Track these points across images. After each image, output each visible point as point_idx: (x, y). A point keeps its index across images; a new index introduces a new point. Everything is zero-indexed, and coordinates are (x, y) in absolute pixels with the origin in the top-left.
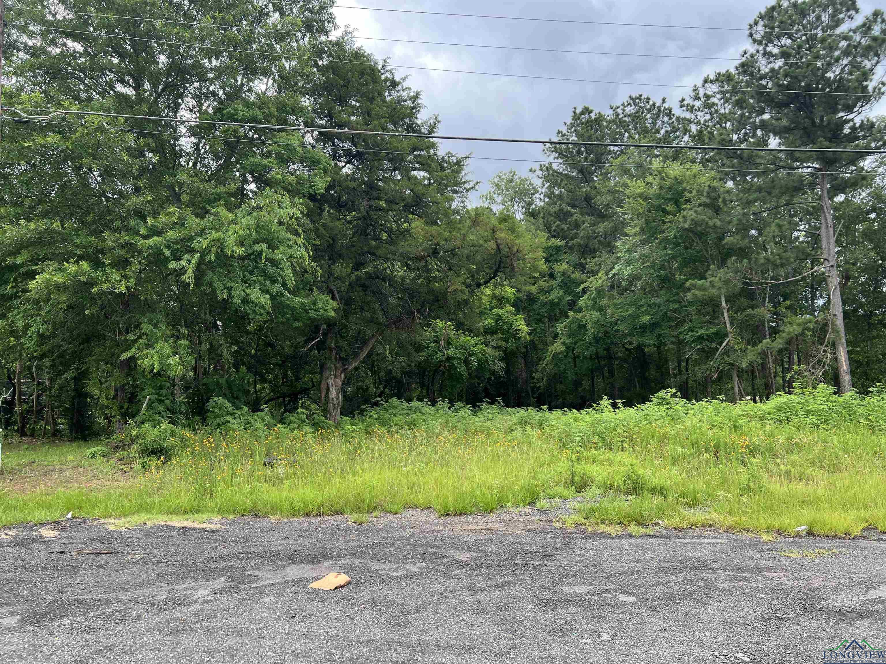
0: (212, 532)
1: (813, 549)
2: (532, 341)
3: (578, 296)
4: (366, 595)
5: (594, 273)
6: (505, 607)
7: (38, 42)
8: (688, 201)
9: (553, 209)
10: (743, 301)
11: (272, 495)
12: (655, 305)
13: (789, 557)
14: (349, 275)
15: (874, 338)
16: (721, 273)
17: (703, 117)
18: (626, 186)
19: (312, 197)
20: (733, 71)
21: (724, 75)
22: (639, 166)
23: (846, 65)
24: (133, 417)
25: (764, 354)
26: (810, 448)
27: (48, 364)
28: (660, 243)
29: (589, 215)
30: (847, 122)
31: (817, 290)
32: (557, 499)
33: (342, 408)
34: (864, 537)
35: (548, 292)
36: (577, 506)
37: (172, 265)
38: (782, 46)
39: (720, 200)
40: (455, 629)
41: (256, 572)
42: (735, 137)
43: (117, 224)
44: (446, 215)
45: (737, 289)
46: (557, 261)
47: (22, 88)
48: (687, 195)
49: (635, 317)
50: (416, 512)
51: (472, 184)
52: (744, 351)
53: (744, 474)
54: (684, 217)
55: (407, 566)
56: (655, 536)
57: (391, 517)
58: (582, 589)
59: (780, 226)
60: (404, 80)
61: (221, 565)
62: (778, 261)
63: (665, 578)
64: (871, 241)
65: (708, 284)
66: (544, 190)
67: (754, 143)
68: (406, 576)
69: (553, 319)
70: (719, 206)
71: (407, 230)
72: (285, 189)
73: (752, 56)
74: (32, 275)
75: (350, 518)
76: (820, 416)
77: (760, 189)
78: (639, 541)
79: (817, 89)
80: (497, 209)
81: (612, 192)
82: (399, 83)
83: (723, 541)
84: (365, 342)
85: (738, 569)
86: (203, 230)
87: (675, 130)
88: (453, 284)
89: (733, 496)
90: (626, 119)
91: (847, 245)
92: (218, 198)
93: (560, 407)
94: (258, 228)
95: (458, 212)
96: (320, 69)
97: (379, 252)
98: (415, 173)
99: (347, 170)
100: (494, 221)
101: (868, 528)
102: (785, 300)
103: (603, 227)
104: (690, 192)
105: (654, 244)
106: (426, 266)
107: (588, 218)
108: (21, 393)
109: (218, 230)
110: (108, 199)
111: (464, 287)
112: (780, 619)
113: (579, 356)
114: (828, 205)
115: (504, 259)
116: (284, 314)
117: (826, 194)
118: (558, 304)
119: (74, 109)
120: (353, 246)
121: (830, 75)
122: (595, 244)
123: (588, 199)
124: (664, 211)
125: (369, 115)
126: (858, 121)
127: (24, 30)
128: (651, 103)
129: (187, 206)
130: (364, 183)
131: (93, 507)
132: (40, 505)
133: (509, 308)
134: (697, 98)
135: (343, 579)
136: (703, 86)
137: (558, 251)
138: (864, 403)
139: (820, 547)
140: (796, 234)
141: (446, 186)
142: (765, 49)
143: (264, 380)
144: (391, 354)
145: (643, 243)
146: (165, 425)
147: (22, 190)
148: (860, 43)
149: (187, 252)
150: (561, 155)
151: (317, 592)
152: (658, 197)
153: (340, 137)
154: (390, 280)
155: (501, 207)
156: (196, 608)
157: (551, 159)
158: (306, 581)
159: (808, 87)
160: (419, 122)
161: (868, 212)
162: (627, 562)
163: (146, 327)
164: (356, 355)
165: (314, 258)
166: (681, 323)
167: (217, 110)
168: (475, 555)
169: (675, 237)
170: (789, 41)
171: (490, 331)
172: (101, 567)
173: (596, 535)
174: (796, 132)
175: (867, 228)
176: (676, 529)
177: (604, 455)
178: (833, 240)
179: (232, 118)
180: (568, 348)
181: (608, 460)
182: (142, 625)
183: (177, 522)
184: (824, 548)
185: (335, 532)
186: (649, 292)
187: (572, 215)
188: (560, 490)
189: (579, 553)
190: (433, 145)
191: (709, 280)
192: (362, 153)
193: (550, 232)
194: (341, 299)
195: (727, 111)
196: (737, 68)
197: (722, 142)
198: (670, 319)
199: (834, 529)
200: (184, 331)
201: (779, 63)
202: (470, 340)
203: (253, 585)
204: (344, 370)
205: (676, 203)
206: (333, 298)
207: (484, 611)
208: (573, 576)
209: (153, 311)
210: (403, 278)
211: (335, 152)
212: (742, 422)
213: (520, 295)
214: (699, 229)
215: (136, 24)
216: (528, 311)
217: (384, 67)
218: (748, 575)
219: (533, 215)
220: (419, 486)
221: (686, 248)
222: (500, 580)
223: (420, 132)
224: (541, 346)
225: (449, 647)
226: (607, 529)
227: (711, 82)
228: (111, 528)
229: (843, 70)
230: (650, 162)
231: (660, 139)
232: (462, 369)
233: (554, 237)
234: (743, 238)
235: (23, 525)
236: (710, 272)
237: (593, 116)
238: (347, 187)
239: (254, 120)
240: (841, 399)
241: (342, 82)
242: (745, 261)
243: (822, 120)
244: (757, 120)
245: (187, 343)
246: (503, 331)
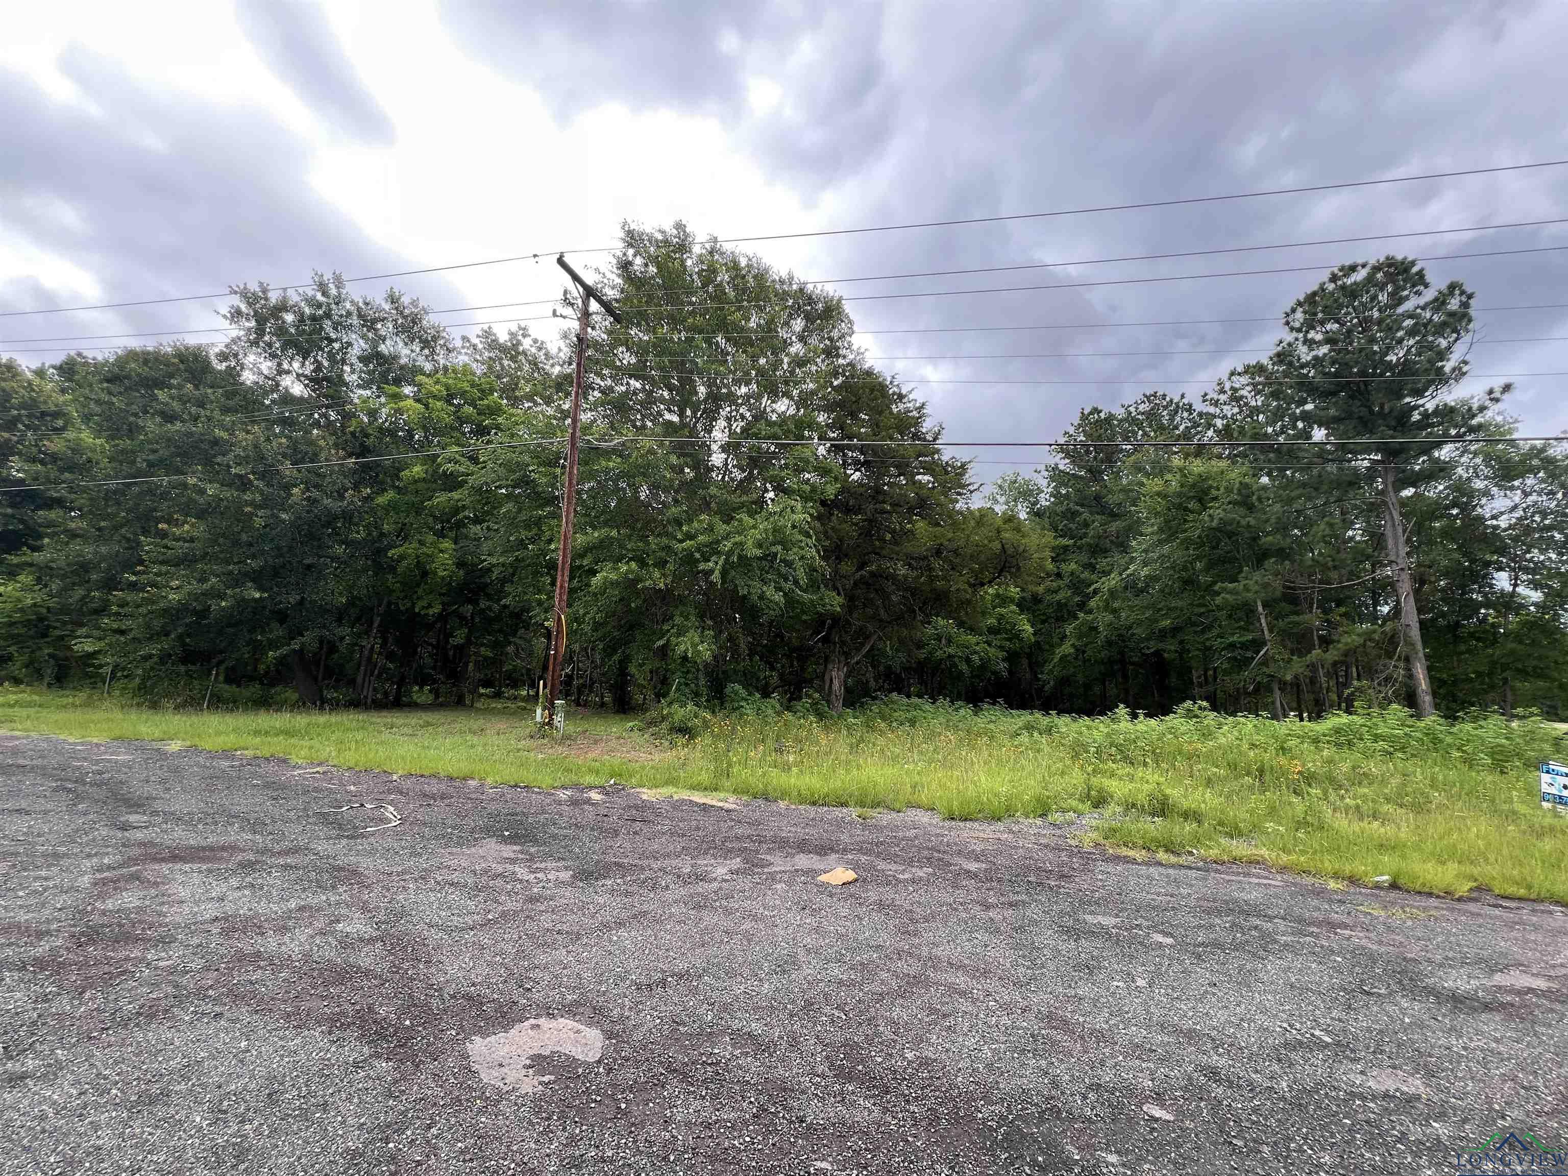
0: (729, 811)
1: (1402, 908)
2: (1037, 643)
3: (1089, 597)
4: (873, 896)
5: (1106, 573)
6: (1020, 929)
7: (609, 382)
8: (1215, 499)
9: (1059, 509)
10: (1286, 607)
11: (782, 781)
12: (1177, 608)
13: (1369, 914)
14: (854, 574)
15: (1462, 653)
16: (1257, 576)
17: (1230, 410)
18: (1142, 484)
19: (823, 503)
20: (1265, 361)
21: (1254, 367)
22: (1154, 463)
23: (1412, 347)
24: (664, 697)
25: (1313, 667)
26: (1384, 782)
27: (601, 647)
28: (1182, 543)
29: (1099, 514)
30: (1416, 407)
31: (1380, 595)
32: (1071, 813)
33: (844, 699)
34: (1471, 900)
35: (1056, 592)
36: (1094, 823)
37: (702, 566)
38: (1327, 332)
39: (1254, 498)
41: (768, 857)
42: (1270, 430)
43: (659, 530)
44: (950, 517)
45: (1278, 594)
46: (1064, 561)
47: (595, 420)
48: (1214, 492)
49: (1153, 621)
50: (920, 813)
51: (976, 486)
52: (1290, 661)
53: (1298, 805)
54: (1210, 515)
55: (914, 870)
56: (1190, 868)
57: (894, 815)
58: (1108, 921)
59: (1331, 525)
60: (910, 392)
61: (736, 845)
63: (1208, 920)
64: (1453, 540)
65: (1241, 588)
66: (1050, 490)
67: (1294, 435)
68: (913, 881)
69: (1060, 619)
70: (1253, 504)
71: (911, 531)
72: (799, 496)
73: (1290, 345)
74: (594, 573)
75: (853, 812)
76: (1393, 742)
77: (1304, 485)
78: (1171, 871)
79: (1374, 375)
80: (999, 509)
81: (1125, 491)
82: (906, 396)
83: (1277, 883)
84: (867, 638)
85: (1300, 920)
86: (728, 535)
87: (1196, 425)
88: (956, 583)
89: (1287, 829)
90: (1140, 417)
91: (1420, 546)
92: (742, 506)
93: (1068, 711)
94: (774, 531)
95: (961, 513)
96: (834, 388)
97: (884, 552)
98: (919, 477)
99: (856, 476)
100: (999, 522)
101: (1478, 889)
102: (1338, 606)
103: (1115, 526)
104: (1218, 490)
105: (1175, 544)
106: (928, 565)
107: (1098, 517)
108: (579, 669)
109: (740, 534)
110: (653, 509)
111: (966, 586)
112: (1368, 993)
113: (1089, 660)
114: (1394, 501)
115: (1009, 559)
116: (793, 608)
117: (1390, 488)
118: (1066, 605)
119: (632, 436)
120: (858, 546)
121: (1392, 358)
122: (1106, 543)
123: (1098, 498)
124: (1186, 509)
125: (878, 426)
126: (1430, 406)
127: (598, 374)
128: (1168, 399)
129: (716, 513)
130: (870, 488)
131: (631, 776)
132: (590, 770)
133: (1013, 608)
134: (1222, 391)
135: (851, 875)
136: (1230, 379)
137: (1065, 551)
138: (1454, 730)
139: (1412, 907)
140: (1350, 533)
141: (950, 489)
142: (1305, 336)
143: (772, 668)
144: (891, 649)
145: (1161, 542)
146: (691, 706)
147: (590, 503)
148: (1431, 320)
149: (715, 553)
150: (1068, 455)
151: (825, 885)
152: (1179, 495)
153: (850, 448)
154: (893, 577)
155: (1005, 507)
156: (715, 885)
157: (1057, 459)
158: (812, 873)
159: (1363, 373)
160: (924, 430)
161: (1448, 507)
162: (1158, 894)
163: (678, 620)
164: (858, 649)
165: (824, 558)
166: (1210, 627)
167: (744, 430)
168: (984, 866)
169: (1199, 537)
170: (1336, 326)
171: (992, 631)
172: (635, 833)
173: (1117, 859)
174: (1347, 422)
175: (1447, 526)
176: (1215, 862)
177: (1124, 770)
178: (1402, 540)
179: (757, 436)
180: (1077, 650)
181: (1128, 776)
182: (669, 896)
183: (698, 798)
184: (1418, 908)
185: (840, 824)
186: (1170, 594)
187: (1081, 514)
188: (1074, 803)
189: (1100, 877)
190: (938, 451)
191: (1242, 583)
192: (870, 462)
193: (1056, 531)
194: (846, 595)
195: (1259, 403)
196: (1271, 359)
197: (1255, 436)
198: (1194, 624)
199: (1428, 885)
200: (710, 623)
201: (1324, 349)
202: (972, 639)
203: (766, 870)
204: (847, 664)
205: (1200, 500)
206: (839, 594)
207: (998, 931)
208: (1096, 903)
209: (684, 605)
210: (905, 577)
211: (844, 462)
212: (1292, 743)
213: (1025, 595)
214: (1229, 528)
215: (683, 363)
216: (1034, 611)
217: (891, 383)
218: (1315, 929)
219: (1037, 514)
220: (923, 786)
221: (1214, 548)
222: (1013, 898)
223: (925, 440)
224: (1047, 648)
225: (962, 967)
226: (1131, 853)
227: (1239, 374)
228: (645, 797)
229: (1409, 351)
230: (1169, 460)
231: (1179, 436)
232: (964, 667)
233: (1061, 536)
234: (1285, 537)
235: (576, 786)
236: (1243, 575)
237: (1102, 415)
238: (855, 493)
239: (775, 437)
240: (1422, 724)
241: (854, 399)
242: (1287, 562)
243: (1382, 407)
244: (1298, 411)
245: (712, 633)
246: (1006, 631)
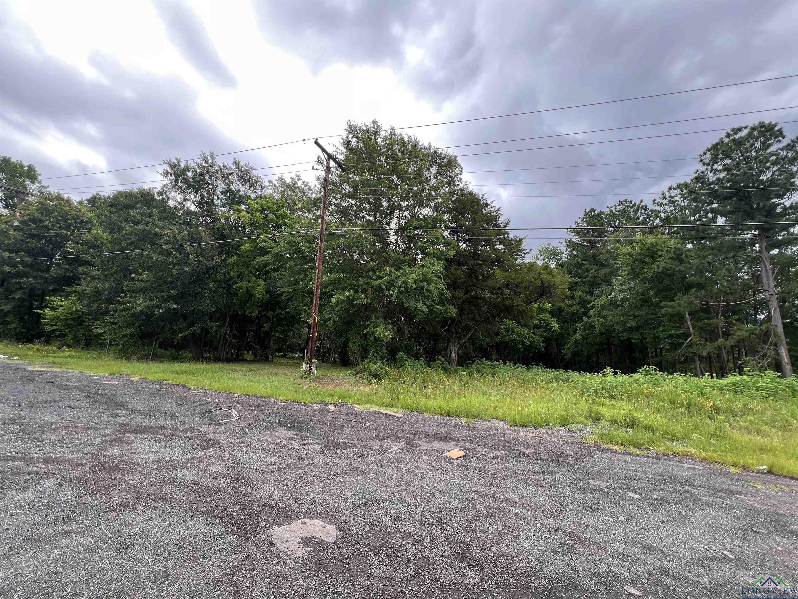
0: (398, 417)
1: (775, 485)
2: (561, 333)
3: (590, 309)
4: (474, 464)
5: (599, 296)
6: (553, 486)
7: (339, 201)
8: (661, 256)
9: (573, 262)
10: (702, 315)
11: (425, 403)
12: (639, 315)
13: (755, 487)
14: (462, 297)
16: (686, 298)
17: (669, 208)
18: (619, 249)
19: (447, 260)
20: (689, 181)
21: (683, 184)
22: (626, 238)
23: (776, 171)
24: (366, 358)
25: (719, 348)
26: (763, 413)
28: (641, 280)
29: (595, 265)
30: (779, 205)
31: (759, 309)
32: (581, 425)
33: (457, 362)
35: (571, 306)
36: (593, 430)
37: (387, 293)
38: (725, 165)
39: (683, 255)
40: (525, 493)
41: (419, 442)
42: (692, 218)
43: (364, 274)
44: (514, 267)
45: (698, 308)
46: (575, 290)
47: (332, 220)
48: (660, 253)
49: (624, 322)
50: (498, 422)
51: (527, 251)
52: (705, 345)
53: (711, 425)
54: (657, 266)
55: (495, 452)
56: (648, 457)
57: (484, 423)
58: (603, 484)
59: (729, 270)
60: (492, 203)
61: (402, 435)
62: (729, 291)
63: (658, 486)
65: (676, 305)
66: (567, 252)
67: (706, 221)
68: (495, 457)
69: (574, 321)
70: (682, 259)
71: (492, 275)
72: (434, 257)
73: (703, 172)
74: (332, 296)
75: (463, 420)
76: (768, 391)
77: (712, 249)
78: (637, 458)
79: (753, 187)
80: (540, 263)
81: (610, 252)
82: (490, 205)
83: (699, 468)
84: (469, 330)
85: (714, 489)
86: (399, 277)
87: (649, 217)
88: (517, 302)
89: (705, 438)
90: (617, 213)
91: (782, 281)
92: (405, 262)
93: (578, 370)
94: (423, 275)
95: (520, 265)
96: (452, 201)
97: (478, 286)
98: (497, 246)
99: (464, 246)
100: (540, 269)
102: (733, 315)
103: (603, 272)
104: (662, 251)
105: (637, 281)
106: (502, 292)
107: (594, 267)
108: (324, 344)
109: (405, 276)
110: (361, 264)
111: (522, 303)
112: (755, 532)
113: (590, 342)
114: (766, 256)
115: (545, 289)
116: (433, 315)
117: (764, 250)
118: (576, 313)
119: (350, 228)
120: (465, 282)
121: (764, 178)
122: (599, 281)
123: (594, 257)
124: (644, 262)
125: (475, 220)
126: (788, 204)
127: (334, 197)
128: (633, 203)
129: (392, 266)
130: (471, 252)
131: (349, 398)
132: (329, 395)
133: (548, 315)
134: (665, 198)
135: (462, 453)
136: (669, 191)
137: (576, 285)
139: (782, 484)
140: (740, 274)
141: (513, 252)
142: (712, 168)
143: (420, 345)
144: (482, 336)
145: (630, 280)
146: (379, 363)
147: (330, 261)
148: (786, 156)
149: (392, 287)
150: (577, 234)
151: (449, 458)
152: (640, 254)
153: (461, 232)
154: (484, 299)
155: (543, 262)
156: (392, 456)
157: (571, 236)
158: (444, 451)
159: (747, 186)
160: (499, 222)
162: (631, 471)
163: (374, 319)
164: (465, 336)
165: (448, 289)
166: (658, 326)
167: (406, 223)
168: (533, 451)
169: (652, 277)
170: (730, 161)
171: (537, 327)
172: (352, 427)
173: (607, 450)
174: (738, 213)
176: (663, 454)
177: (610, 402)
178: (771, 278)
180: (583, 337)
181: (612, 405)
182: (369, 460)
183: (383, 410)
184: (785, 485)
185: (456, 426)
186: (635, 308)
187: (584, 265)
188: (583, 420)
189: (597, 460)
190: (507, 233)
191: (677, 302)
192: (471, 239)
193: (571, 274)
194: (458, 308)
195: (686, 204)
196: (692, 180)
197: (684, 222)
198: (649, 324)
199: (791, 472)
200: (389, 321)
201: (723, 175)
202: (526, 331)
203: (418, 449)
204: (459, 343)
205: (652, 257)
206: (455, 307)
207: (541, 486)
208: (595, 474)
209: (376, 312)
210: (490, 298)
211: (458, 239)
212: (707, 390)
213: (554, 308)
214: (669, 272)
215: (376, 191)
216: (559, 317)
217: (482, 198)
218: (723, 494)
219: (561, 265)
220: (499, 408)
221: (660, 283)
222: (549, 469)
223: (500, 227)
224: (566, 336)
225: (522, 505)
226: (615, 448)
227: (674, 189)
228: (356, 409)
229: (773, 174)
230: (634, 236)
231: (640, 222)
232: (520, 346)
233: (574, 277)
234: (701, 277)
235: (322, 403)
236: (677, 297)
237: (596, 212)
238: (463, 255)
239: (421, 227)
240: (785, 381)
241: (463, 207)
242: (703, 291)
243: (758, 204)
244: (708, 208)
245: (391, 326)
246: (544, 327)
